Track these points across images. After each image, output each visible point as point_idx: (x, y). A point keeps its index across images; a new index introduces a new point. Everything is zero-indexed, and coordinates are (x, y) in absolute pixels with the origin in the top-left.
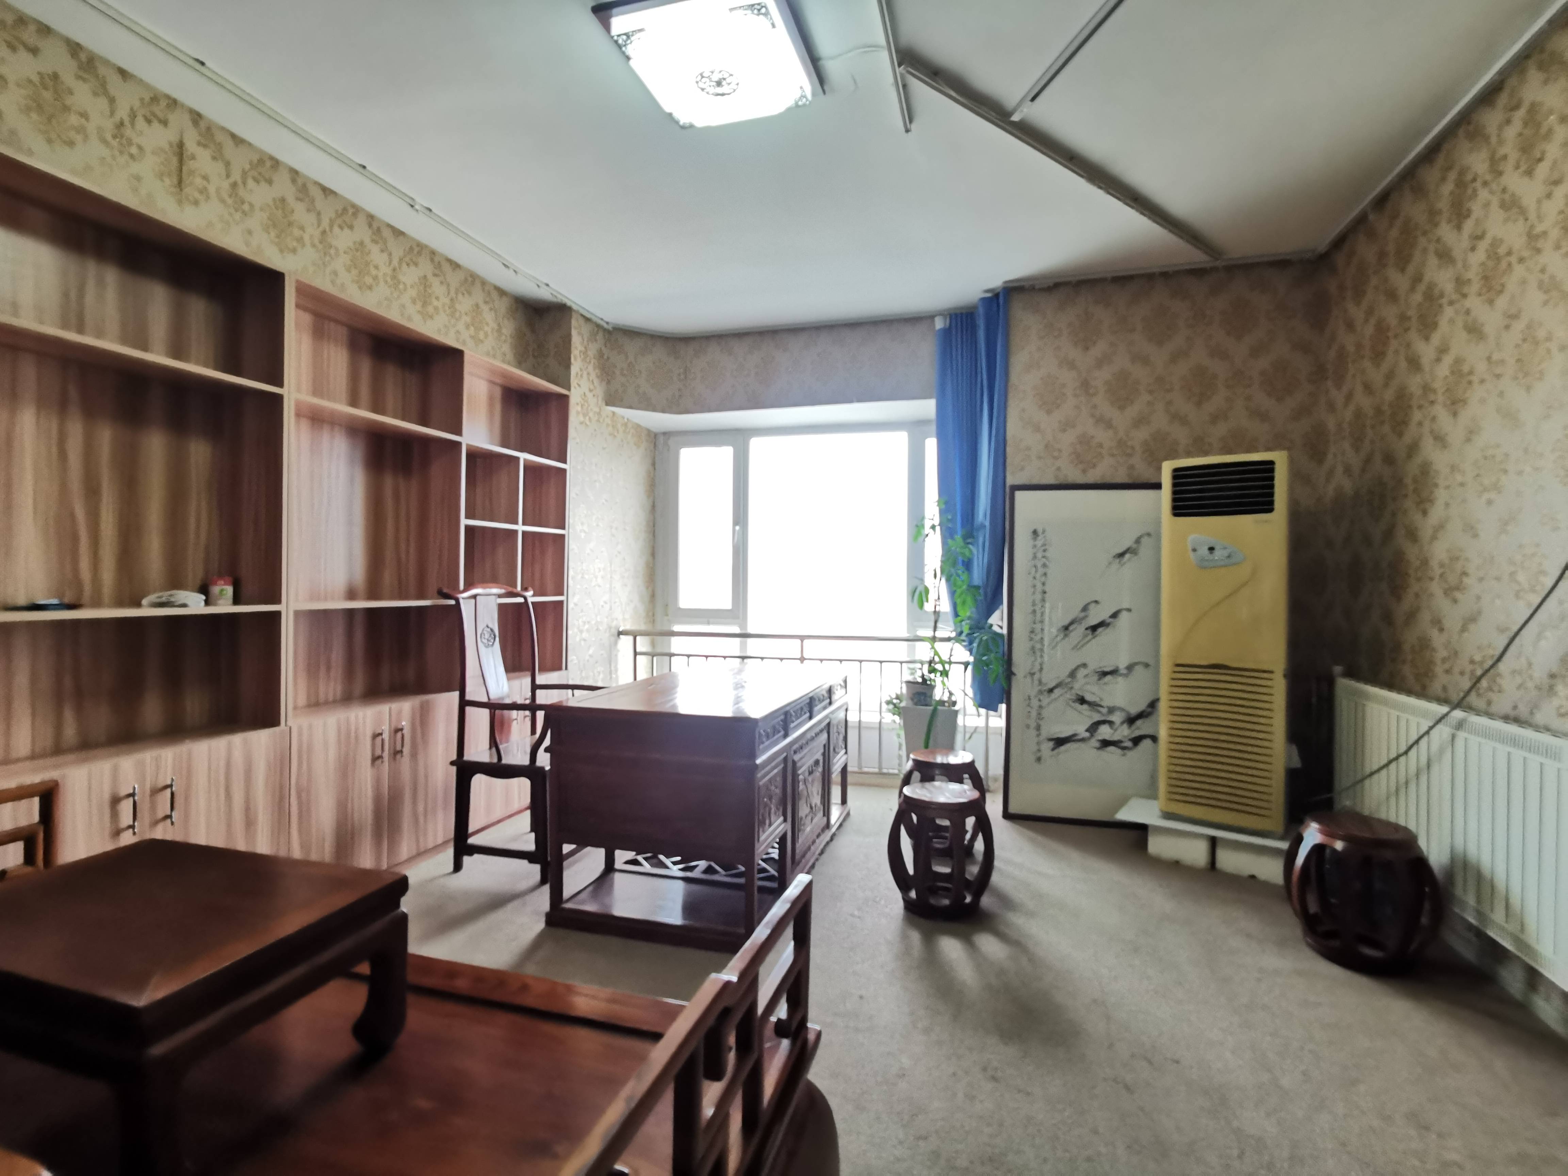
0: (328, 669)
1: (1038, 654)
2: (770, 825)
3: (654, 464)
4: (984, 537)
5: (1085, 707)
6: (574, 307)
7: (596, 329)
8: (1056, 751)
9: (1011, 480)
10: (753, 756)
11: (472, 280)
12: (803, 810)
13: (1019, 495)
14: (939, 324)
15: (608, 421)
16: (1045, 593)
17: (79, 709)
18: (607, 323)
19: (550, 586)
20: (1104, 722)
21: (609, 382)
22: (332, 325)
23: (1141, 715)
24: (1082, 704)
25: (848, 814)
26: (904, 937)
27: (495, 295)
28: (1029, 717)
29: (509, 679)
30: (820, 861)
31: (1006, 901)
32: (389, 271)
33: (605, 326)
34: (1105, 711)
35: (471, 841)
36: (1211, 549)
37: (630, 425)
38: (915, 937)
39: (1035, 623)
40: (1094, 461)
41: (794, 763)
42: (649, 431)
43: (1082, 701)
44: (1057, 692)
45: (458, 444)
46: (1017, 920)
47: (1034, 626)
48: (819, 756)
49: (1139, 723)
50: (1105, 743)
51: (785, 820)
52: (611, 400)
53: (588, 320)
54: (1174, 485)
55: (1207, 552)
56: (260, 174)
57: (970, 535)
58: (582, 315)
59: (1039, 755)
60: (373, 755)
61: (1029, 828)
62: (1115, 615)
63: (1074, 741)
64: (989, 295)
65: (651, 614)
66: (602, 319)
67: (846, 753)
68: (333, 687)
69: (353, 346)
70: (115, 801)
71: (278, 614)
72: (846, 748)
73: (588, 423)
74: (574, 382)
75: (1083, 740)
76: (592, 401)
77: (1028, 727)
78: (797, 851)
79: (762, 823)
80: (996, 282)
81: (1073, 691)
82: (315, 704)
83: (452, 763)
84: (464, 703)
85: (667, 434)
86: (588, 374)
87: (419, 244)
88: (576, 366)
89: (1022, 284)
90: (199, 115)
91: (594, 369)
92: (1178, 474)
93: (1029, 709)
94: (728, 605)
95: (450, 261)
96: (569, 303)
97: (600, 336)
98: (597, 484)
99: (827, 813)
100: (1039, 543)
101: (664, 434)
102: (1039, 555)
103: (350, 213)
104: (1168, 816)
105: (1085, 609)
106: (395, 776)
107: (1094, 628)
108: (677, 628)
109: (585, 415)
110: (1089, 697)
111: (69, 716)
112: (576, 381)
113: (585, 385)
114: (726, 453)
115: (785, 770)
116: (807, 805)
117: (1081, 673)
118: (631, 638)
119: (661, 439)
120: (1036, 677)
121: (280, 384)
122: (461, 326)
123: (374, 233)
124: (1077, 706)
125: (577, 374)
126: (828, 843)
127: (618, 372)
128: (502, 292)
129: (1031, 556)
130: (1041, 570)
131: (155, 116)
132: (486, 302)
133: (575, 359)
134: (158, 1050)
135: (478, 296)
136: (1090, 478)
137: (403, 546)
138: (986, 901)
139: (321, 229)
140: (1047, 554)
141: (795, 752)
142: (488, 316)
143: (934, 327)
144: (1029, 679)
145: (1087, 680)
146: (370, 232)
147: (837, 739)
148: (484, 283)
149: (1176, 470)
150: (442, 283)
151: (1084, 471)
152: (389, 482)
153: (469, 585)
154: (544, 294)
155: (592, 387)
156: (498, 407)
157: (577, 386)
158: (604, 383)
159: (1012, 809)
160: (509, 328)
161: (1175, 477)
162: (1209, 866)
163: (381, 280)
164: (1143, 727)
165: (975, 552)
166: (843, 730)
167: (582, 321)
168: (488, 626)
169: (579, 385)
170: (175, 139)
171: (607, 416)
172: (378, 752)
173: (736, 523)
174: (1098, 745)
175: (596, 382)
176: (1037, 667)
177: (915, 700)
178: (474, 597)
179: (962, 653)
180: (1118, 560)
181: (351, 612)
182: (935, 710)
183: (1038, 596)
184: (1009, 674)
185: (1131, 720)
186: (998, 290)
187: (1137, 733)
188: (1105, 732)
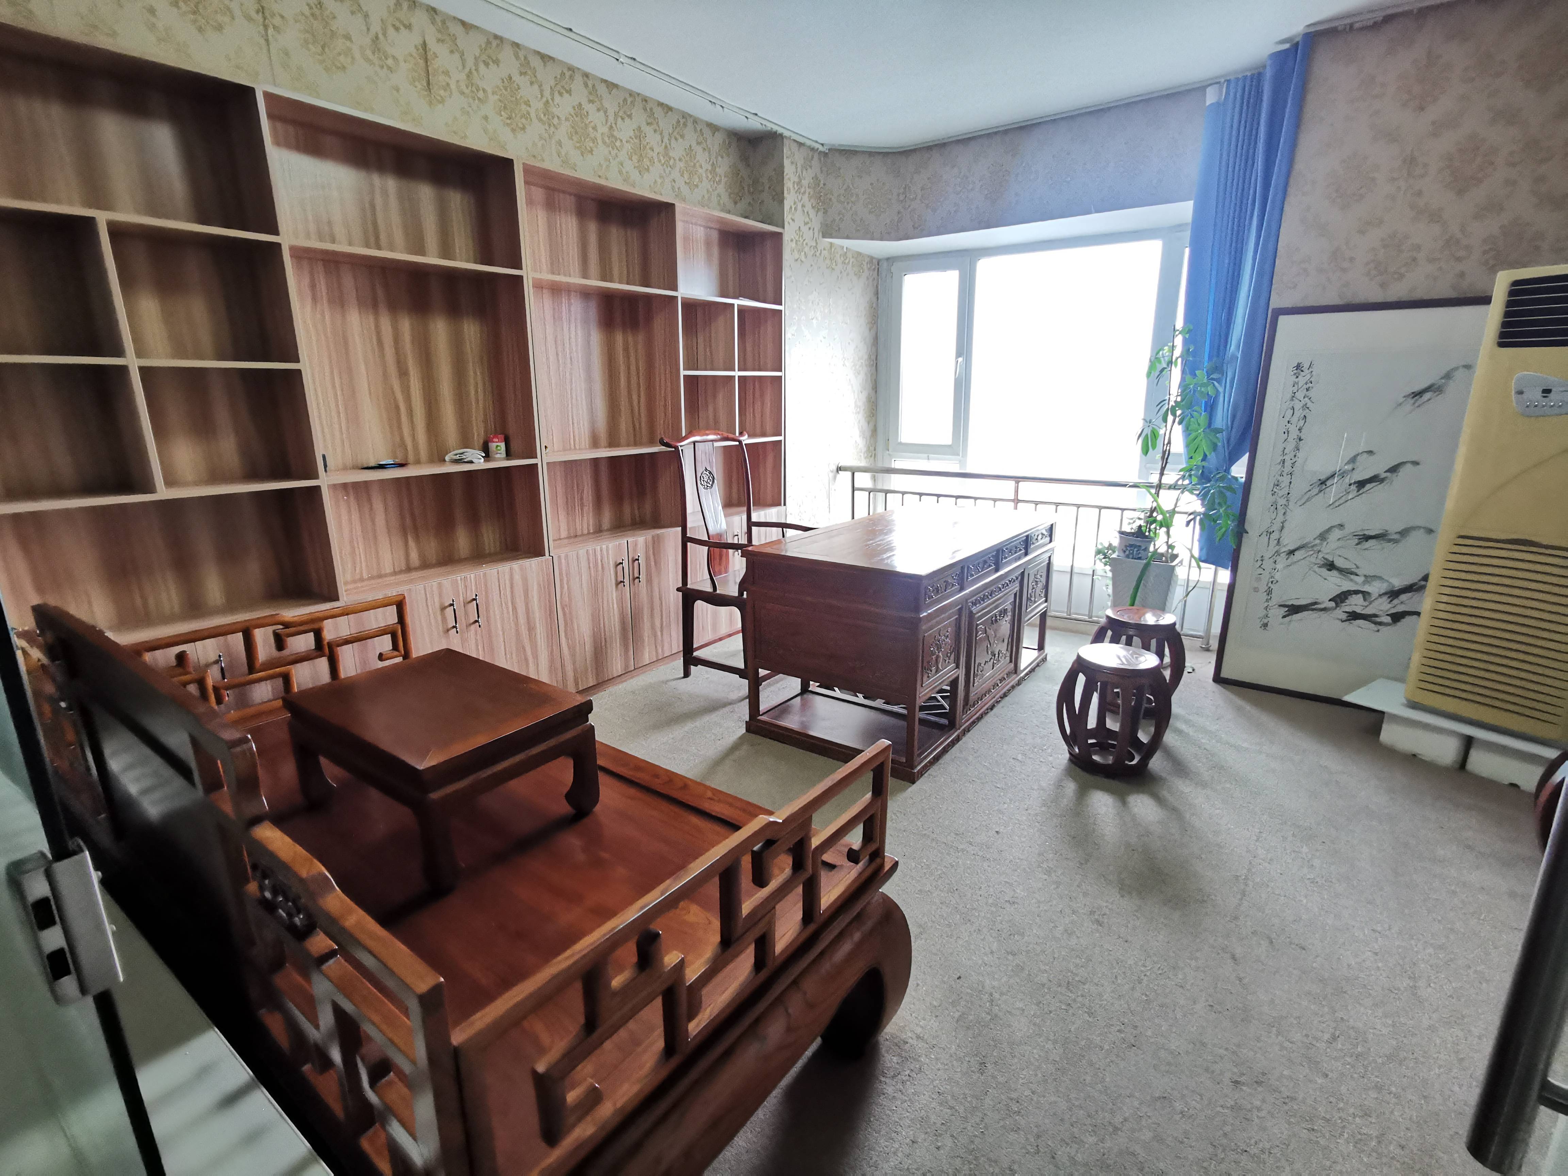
0: (582, 506)
1: (1281, 511)
2: (937, 671)
3: (877, 293)
4: (1233, 371)
5: (1334, 573)
6: (786, 133)
7: (811, 154)
8: (1288, 619)
9: (1275, 303)
10: (917, 609)
11: (686, 119)
12: (981, 657)
13: (1283, 319)
14: (1211, 97)
15: (825, 253)
16: (1300, 440)
17: (417, 539)
18: (822, 145)
19: (769, 428)
20: (1356, 592)
21: (825, 212)
22: (561, 195)
23: (1409, 589)
24: (1329, 570)
25: (1044, 660)
26: (1059, 785)
27: (707, 132)
28: (1258, 580)
29: (725, 516)
30: (1001, 704)
31: (1180, 767)
32: (605, 130)
33: (821, 148)
34: (1360, 580)
35: (695, 654)
36: (1547, 392)
37: (849, 255)
38: (1071, 787)
39: (1281, 475)
40: (1403, 270)
41: (971, 615)
42: (872, 258)
43: (1331, 566)
44: (1299, 555)
45: (675, 298)
46: (1183, 787)
47: (1280, 478)
48: (1008, 605)
49: (1403, 597)
50: (1354, 616)
51: (957, 667)
52: (828, 231)
53: (801, 144)
54: (1509, 304)
55: (1539, 394)
56: (489, 57)
57: (1217, 370)
58: (795, 141)
59: (1266, 621)
60: (616, 580)
61: (1239, 695)
62: (1393, 470)
63: (1313, 610)
64: (1287, 46)
65: (872, 448)
66: (816, 142)
67: (1046, 601)
68: (586, 520)
69: (581, 213)
70: (443, 609)
71: (535, 466)
72: (1046, 596)
73: (803, 259)
74: (787, 218)
75: (1324, 609)
76: (808, 234)
77: (1256, 590)
78: (972, 695)
79: (926, 669)
80: (1296, 27)
81: (1321, 555)
82: (574, 536)
83: (678, 590)
84: (686, 540)
85: (891, 260)
86: (803, 206)
87: (631, 94)
88: (790, 199)
89: (1333, 25)
90: (434, 10)
91: (810, 198)
92: (1518, 289)
93: (1260, 571)
94: (947, 440)
95: (661, 104)
96: (780, 130)
97: (815, 162)
98: (814, 321)
99: (1015, 658)
100: (1302, 380)
101: (888, 259)
102: (1300, 395)
103: (567, 77)
104: (1414, 705)
105: (1353, 460)
106: (634, 597)
107: (1361, 484)
108: (898, 464)
109: (799, 251)
110: (1339, 562)
111: (412, 543)
112: (790, 217)
113: (800, 217)
114: (952, 277)
115: (958, 622)
116: (988, 653)
117: (1336, 534)
118: (849, 474)
119: (885, 265)
120: (1275, 536)
121: (519, 266)
122: (676, 174)
123: (590, 93)
124: (1324, 572)
125: (791, 207)
126: (1013, 687)
127: (834, 200)
128: (714, 128)
129: (1289, 395)
130: (1299, 413)
131: (401, 22)
132: (699, 143)
133: (789, 193)
134: (434, 796)
135: (691, 138)
136: (1392, 296)
137: (635, 397)
138: (1156, 763)
139: (544, 99)
140: (1310, 394)
141: (974, 604)
142: (702, 157)
143: (1205, 101)
144: (1265, 539)
145: (1340, 543)
146: (586, 92)
147: (1034, 587)
148: (696, 121)
149: (1516, 283)
150: (655, 131)
151: (1383, 285)
152: (619, 338)
153: (690, 434)
154: (754, 124)
155: (807, 220)
156: (716, 251)
157: (790, 221)
158: (820, 214)
159: (1224, 674)
160: (724, 167)
161: (1511, 293)
162: (1457, 766)
163: (600, 141)
164: (1405, 603)
165: (1221, 390)
166: (1044, 580)
167: (794, 147)
168: (706, 470)
169: (793, 220)
170: (418, 41)
171: (824, 249)
172: (620, 579)
173: (959, 354)
174: (1344, 616)
175: (812, 213)
176: (1276, 527)
177: (1127, 552)
178: (694, 443)
179: (1192, 503)
180: (1412, 401)
181: (595, 461)
182: (1147, 566)
183: (1290, 446)
184: (1240, 532)
185: (1394, 594)
186: (1297, 40)
187: (1401, 608)
188: (1356, 604)
